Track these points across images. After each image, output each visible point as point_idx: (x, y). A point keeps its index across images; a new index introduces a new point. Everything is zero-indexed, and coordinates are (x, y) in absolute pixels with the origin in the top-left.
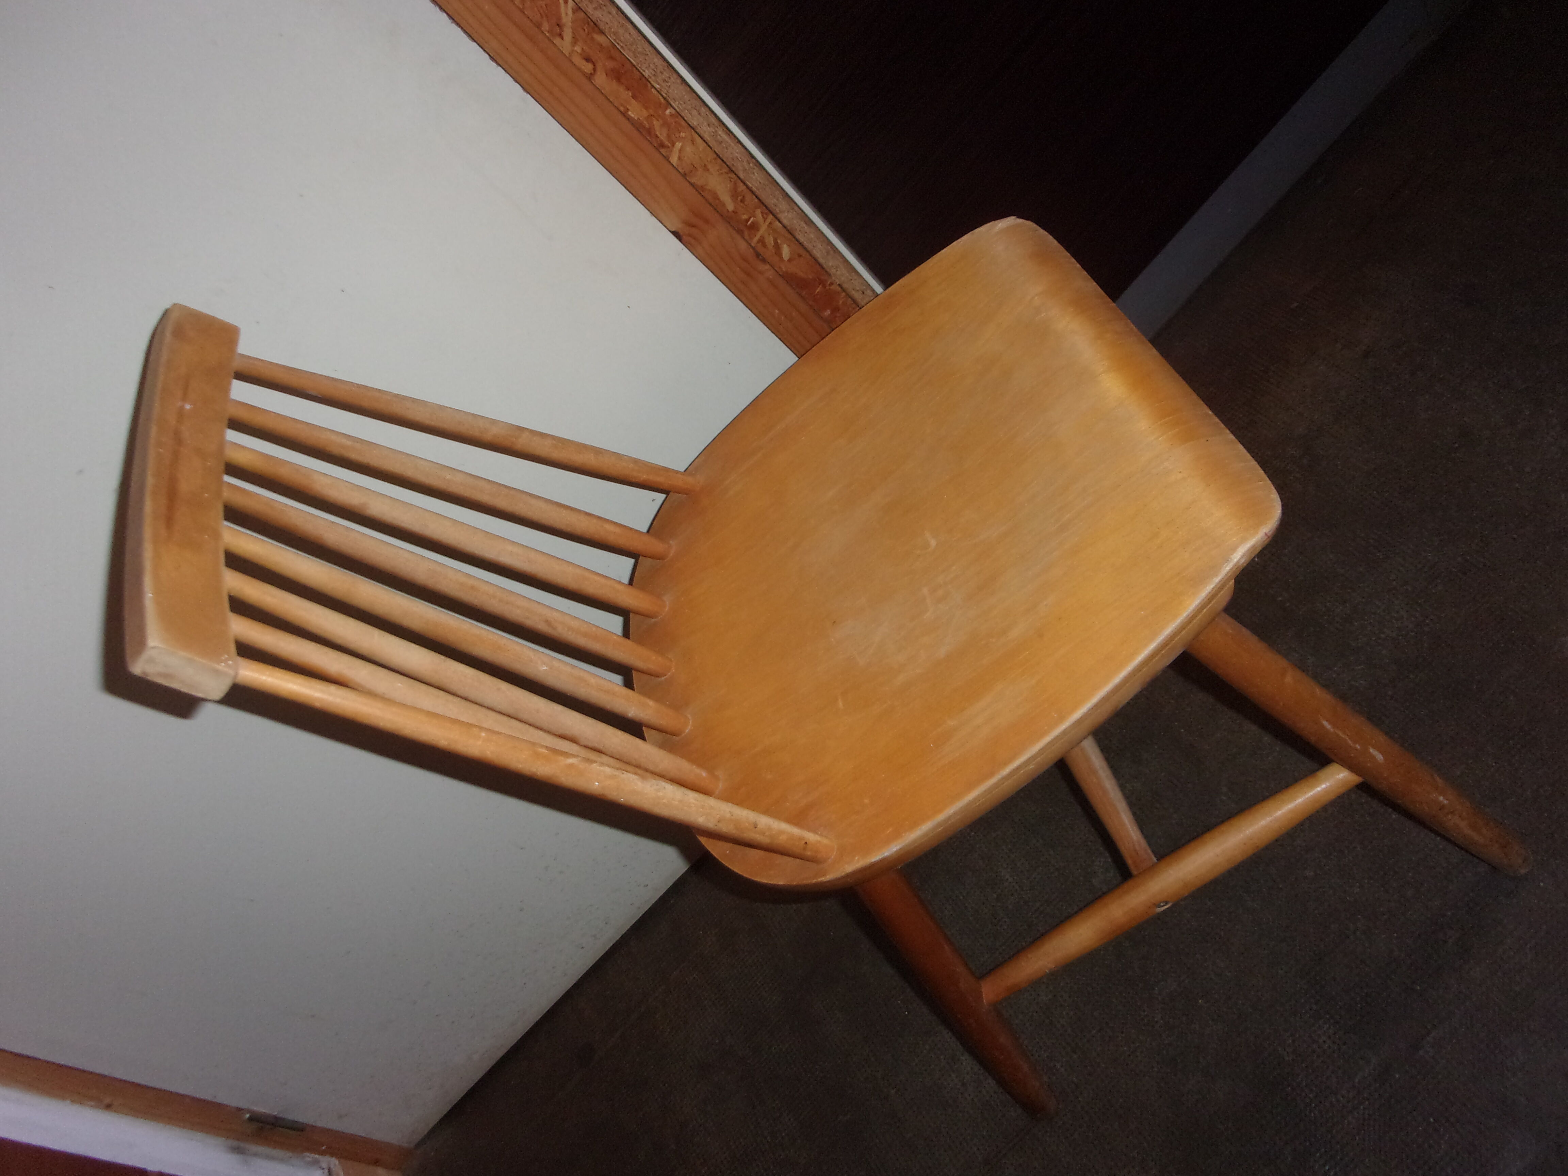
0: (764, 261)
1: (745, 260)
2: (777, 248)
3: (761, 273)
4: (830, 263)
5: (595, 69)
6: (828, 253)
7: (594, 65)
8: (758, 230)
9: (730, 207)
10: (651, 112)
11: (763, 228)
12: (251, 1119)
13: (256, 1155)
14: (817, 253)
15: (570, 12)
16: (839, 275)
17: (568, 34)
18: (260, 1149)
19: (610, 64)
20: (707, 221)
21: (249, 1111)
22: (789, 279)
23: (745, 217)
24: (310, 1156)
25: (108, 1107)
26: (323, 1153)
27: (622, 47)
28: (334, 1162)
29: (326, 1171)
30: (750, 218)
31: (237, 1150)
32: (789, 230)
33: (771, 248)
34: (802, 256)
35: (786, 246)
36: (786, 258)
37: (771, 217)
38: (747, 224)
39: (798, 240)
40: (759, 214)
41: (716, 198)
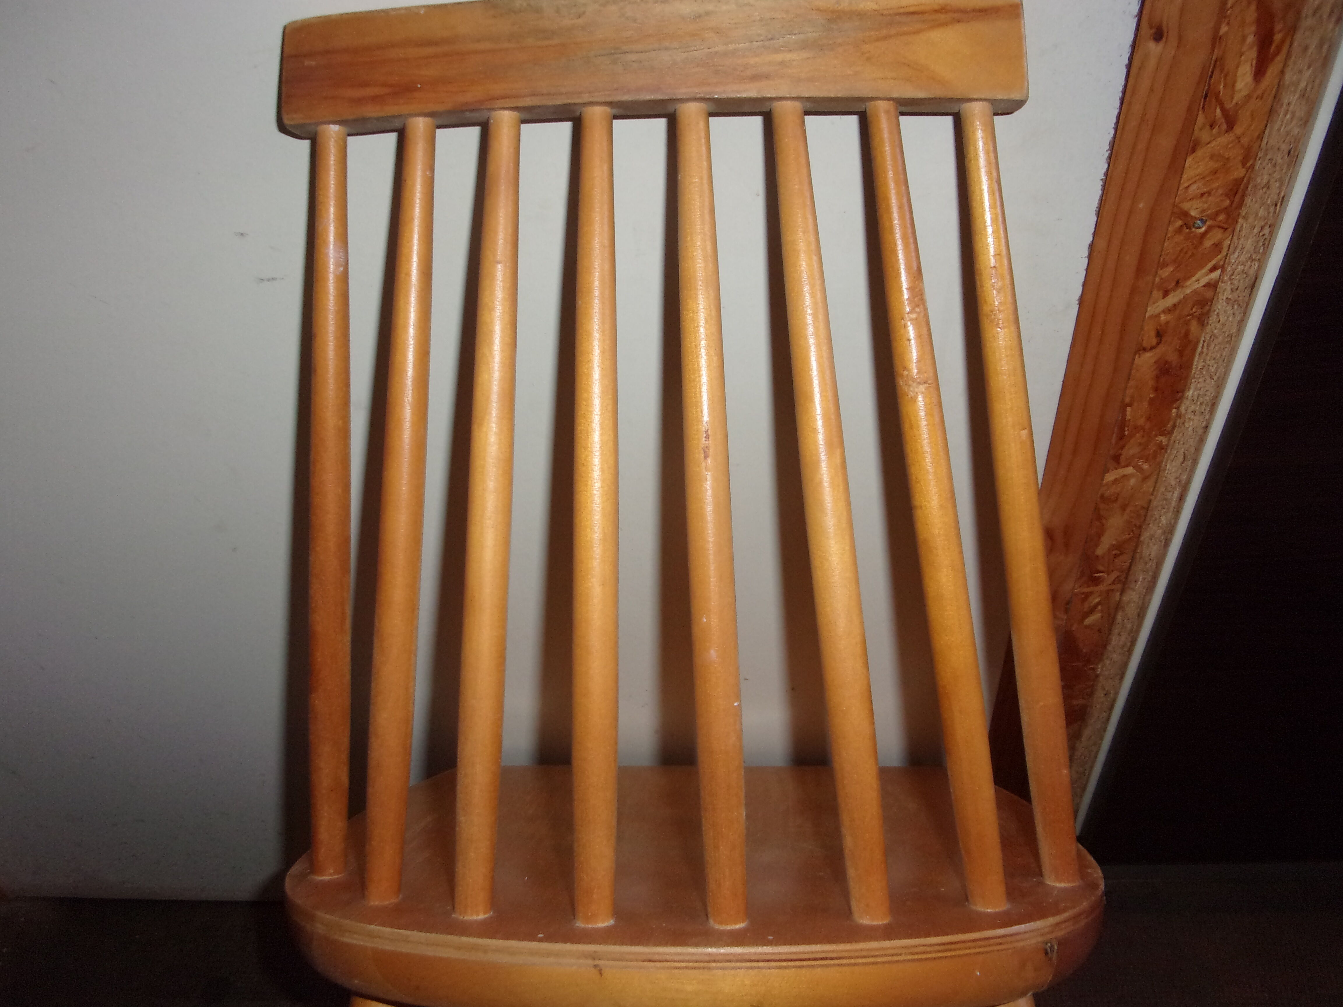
0: (1067, 608)
2: (1092, 610)
4: (1114, 655)
5: (1152, 348)
6: (1123, 646)
7: (1158, 344)
8: (1096, 585)
9: (1099, 551)
10: (1147, 427)
11: (1102, 587)
14: (1115, 640)
15: (1204, 281)
16: (1105, 668)
17: (1171, 300)
19: (1173, 358)
20: (1067, 545)
22: (1070, 637)
23: (1101, 568)
27: (1202, 352)
30: (1102, 572)
32: (1119, 606)
33: (1086, 606)
34: (1101, 632)
35: (1100, 614)
36: (1088, 621)
37: (1119, 586)
38: (1095, 574)
39: (1114, 618)
40: (1114, 575)
41: (1100, 535)
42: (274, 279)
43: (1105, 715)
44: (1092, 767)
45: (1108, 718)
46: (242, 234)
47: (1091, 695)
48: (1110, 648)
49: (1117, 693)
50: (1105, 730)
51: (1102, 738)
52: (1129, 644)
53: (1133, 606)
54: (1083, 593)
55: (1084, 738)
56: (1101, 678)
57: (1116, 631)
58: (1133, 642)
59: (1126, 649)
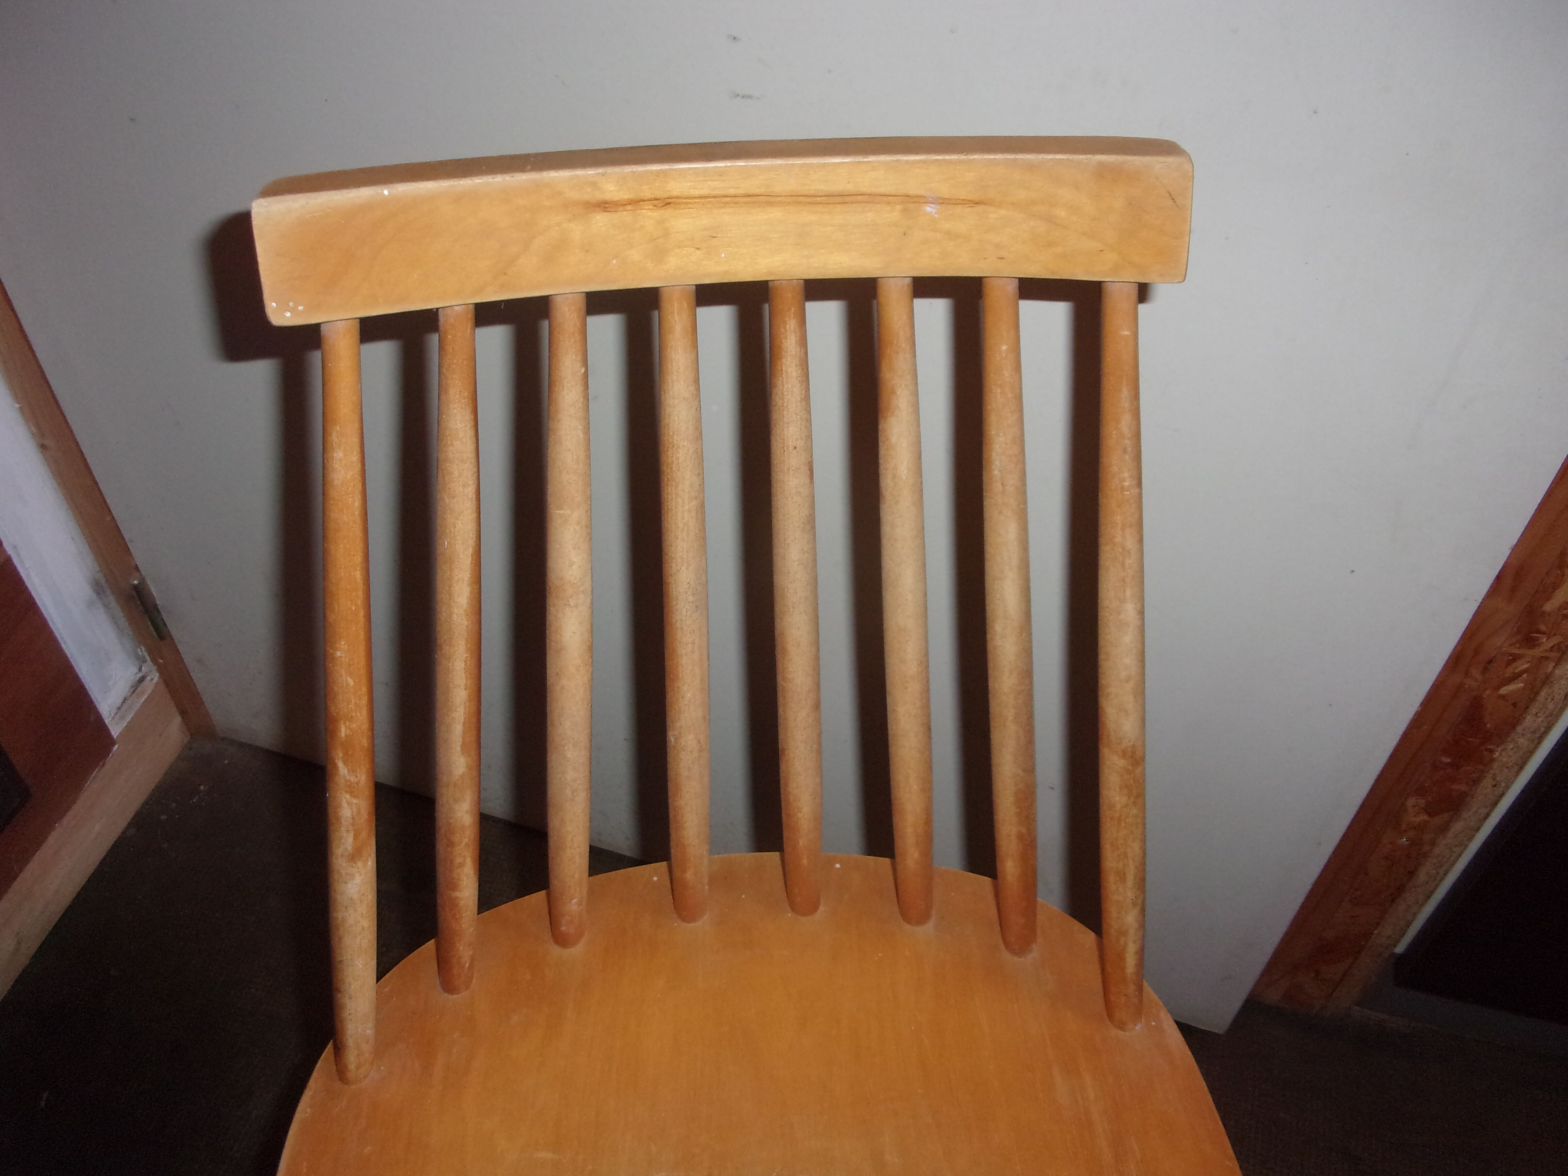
0: (1485, 670)
1: (1476, 652)
2: (1515, 677)
3: (1467, 674)
4: (1520, 739)
6: (1534, 732)
8: (1531, 648)
9: (1548, 607)
11: (1537, 652)
12: (135, 587)
13: (106, 606)
14: (1529, 721)
16: (1504, 754)
18: (114, 604)
20: (1513, 591)
21: (143, 581)
22: (1476, 705)
23: (1543, 628)
24: (142, 651)
25: (43, 447)
26: (154, 661)
28: (155, 676)
29: (140, 675)
30: (1543, 633)
31: (98, 589)
32: (1547, 680)
33: (1509, 671)
34: (1515, 707)
35: (1522, 685)
36: (1504, 691)
37: (1554, 655)
38: (1534, 633)
39: (1537, 693)
40: (1555, 640)
41: (1556, 586)
42: (749, 97)
43: (1484, 811)
44: (1446, 873)
45: (1487, 815)
46: (735, 38)
47: (1476, 782)
48: (1519, 729)
49: (1508, 787)
50: (1478, 829)
51: (1471, 839)
52: (1543, 729)
53: (1564, 684)
54: (1511, 655)
55: (1451, 834)
56: (1496, 765)
57: (1533, 710)
58: (1548, 729)
59: (1537, 735)
